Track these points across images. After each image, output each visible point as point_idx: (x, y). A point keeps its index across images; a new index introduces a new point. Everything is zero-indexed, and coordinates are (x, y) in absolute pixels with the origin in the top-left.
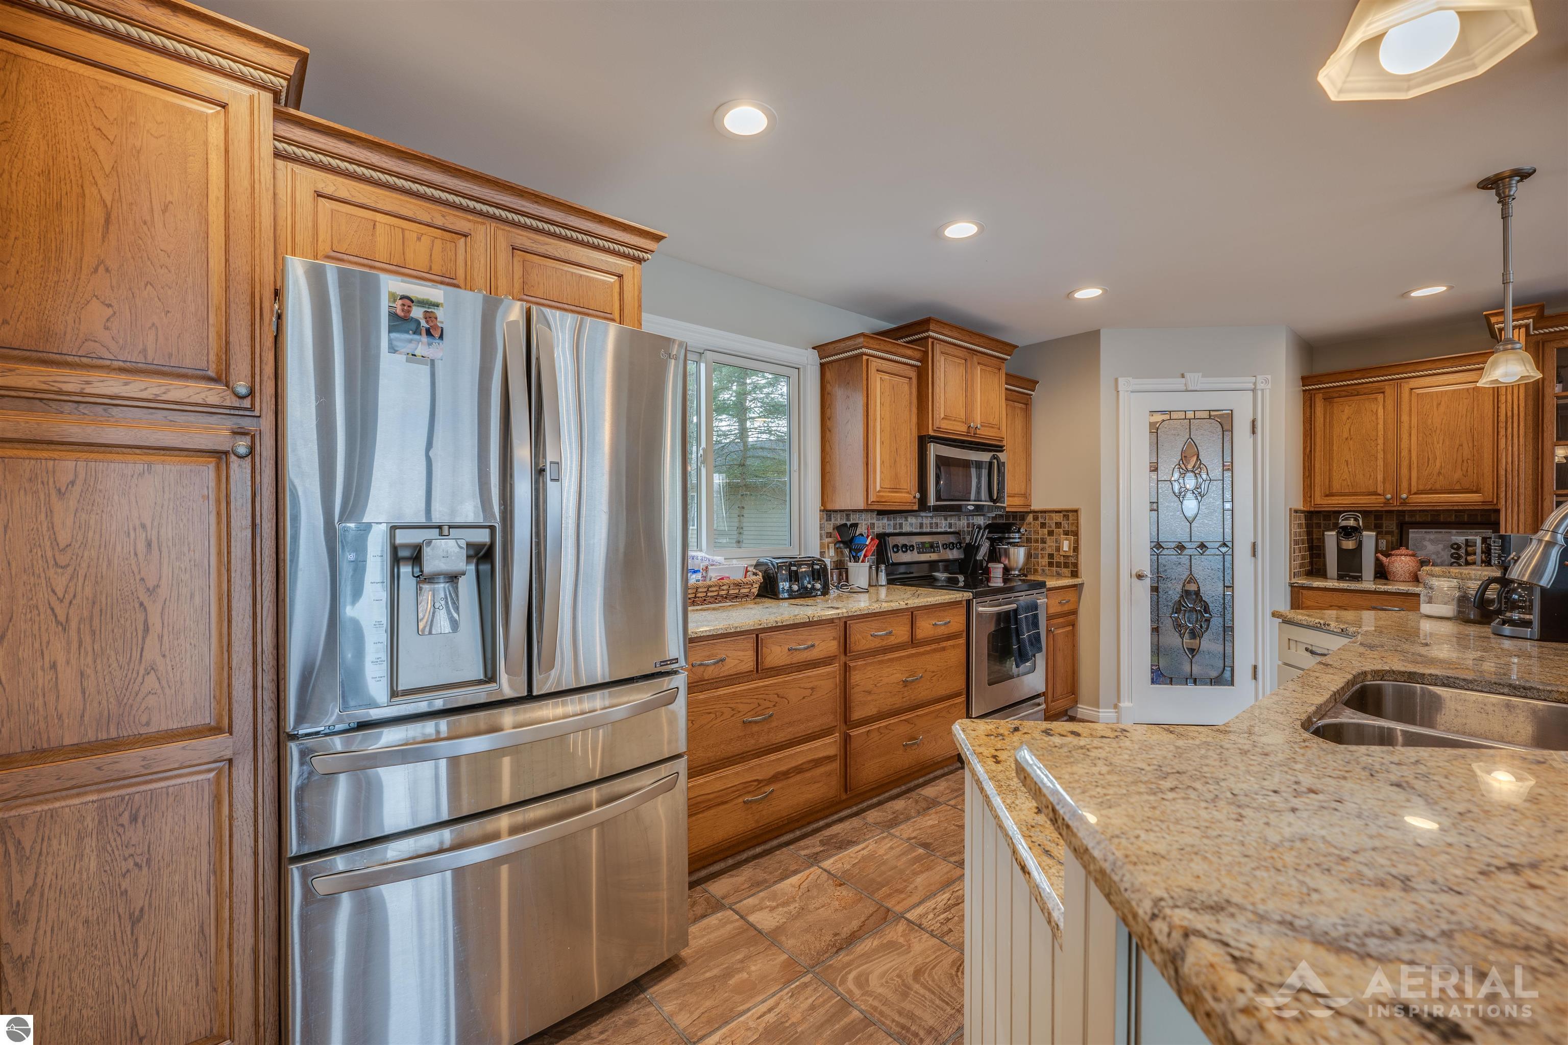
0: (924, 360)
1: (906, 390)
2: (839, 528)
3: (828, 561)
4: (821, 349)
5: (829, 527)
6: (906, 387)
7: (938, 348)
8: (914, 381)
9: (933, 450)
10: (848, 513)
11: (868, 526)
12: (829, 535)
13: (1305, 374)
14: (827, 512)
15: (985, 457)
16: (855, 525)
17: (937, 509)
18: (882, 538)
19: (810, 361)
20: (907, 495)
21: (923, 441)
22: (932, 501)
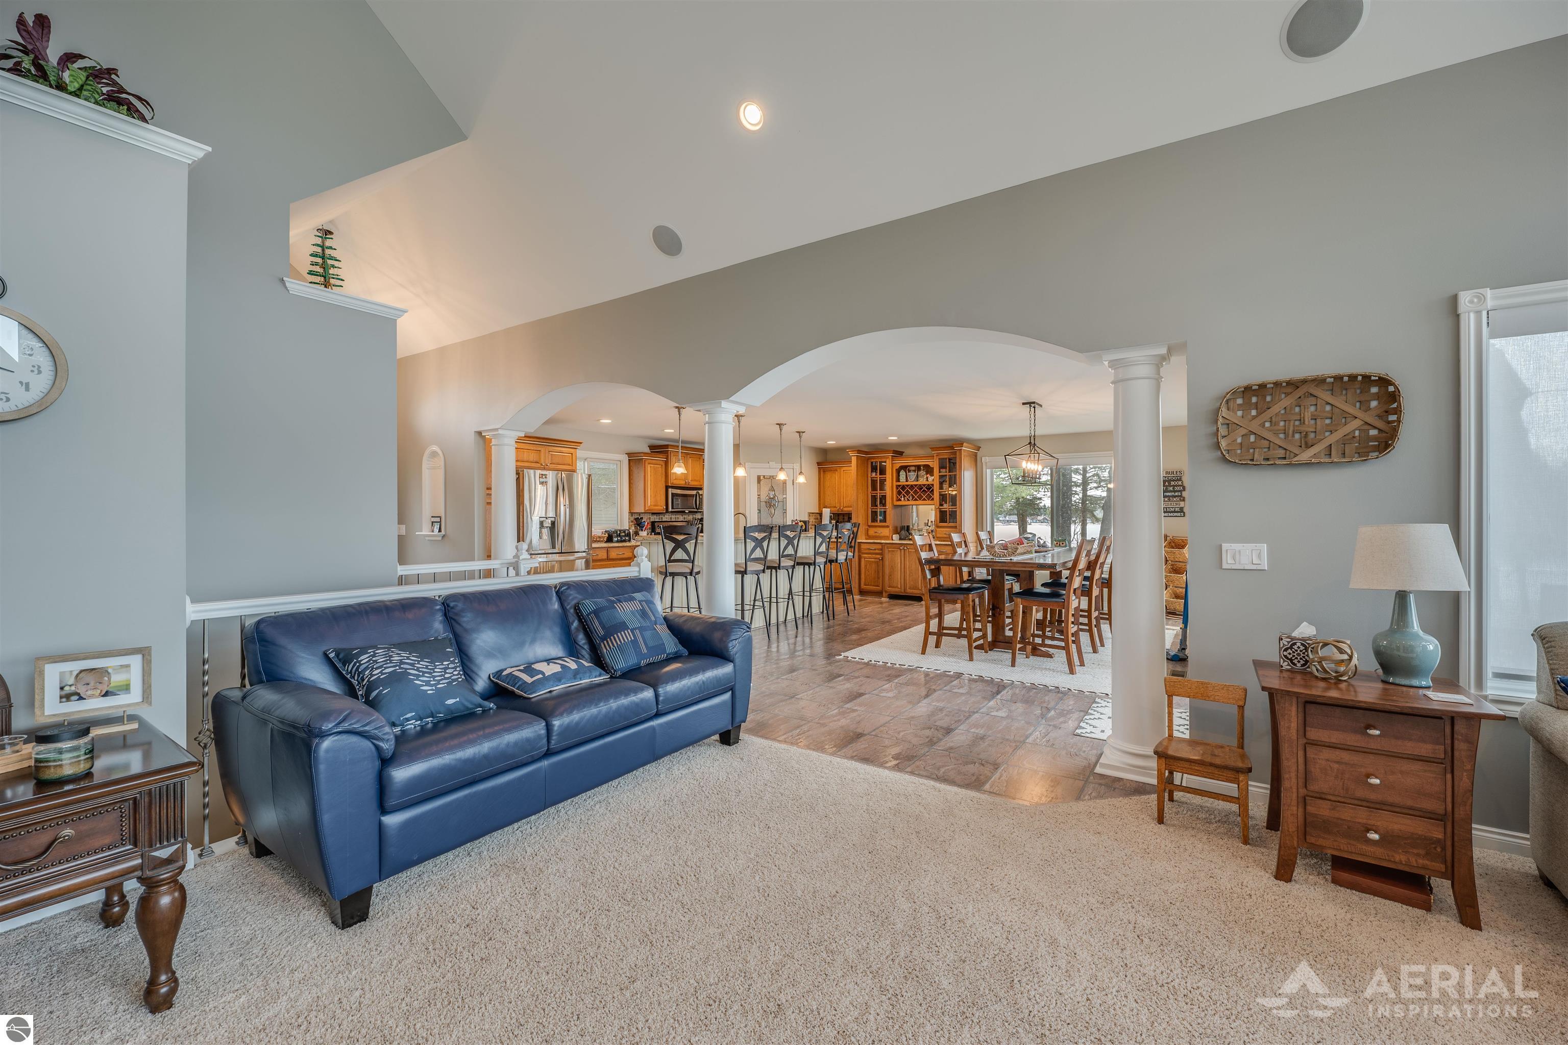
0: (667, 458)
1: (661, 470)
2: (636, 519)
3: (631, 531)
4: (629, 454)
5: (632, 519)
6: (660, 469)
7: (672, 454)
8: (664, 466)
9: (670, 491)
10: (640, 514)
11: (647, 519)
12: (632, 522)
13: (819, 460)
14: (631, 513)
15: (694, 492)
16: (642, 518)
17: (672, 512)
18: (653, 523)
19: (625, 459)
20: (661, 507)
21: (667, 488)
22: (670, 509)
